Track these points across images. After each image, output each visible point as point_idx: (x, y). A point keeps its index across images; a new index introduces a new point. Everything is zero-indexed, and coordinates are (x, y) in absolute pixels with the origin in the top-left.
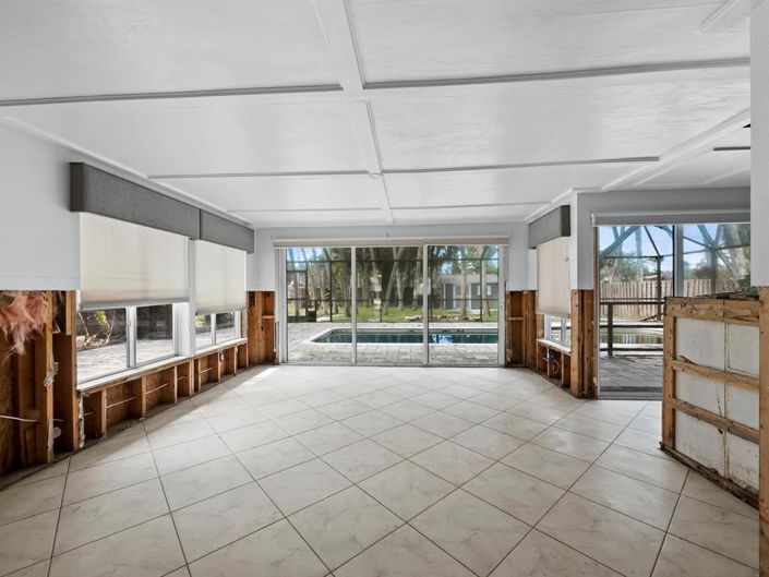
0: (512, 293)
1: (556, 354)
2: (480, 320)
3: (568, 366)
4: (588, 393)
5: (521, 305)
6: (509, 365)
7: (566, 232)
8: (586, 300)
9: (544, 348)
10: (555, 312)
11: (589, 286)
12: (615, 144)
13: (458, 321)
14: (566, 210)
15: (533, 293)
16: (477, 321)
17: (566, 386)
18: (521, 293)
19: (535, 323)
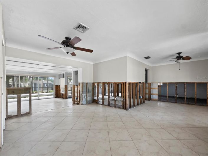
0: (56, 85)
1: (63, 94)
2: (47, 92)
3: (64, 96)
4: (66, 98)
5: (57, 88)
6: (55, 97)
7: (64, 77)
8: (66, 86)
9: (61, 94)
10: (63, 88)
11: (66, 85)
12: (68, 70)
13: (41, 93)
14: (64, 74)
15: (59, 85)
16: (46, 92)
17: (64, 98)
18: (57, 86)
19: (60, 90)
